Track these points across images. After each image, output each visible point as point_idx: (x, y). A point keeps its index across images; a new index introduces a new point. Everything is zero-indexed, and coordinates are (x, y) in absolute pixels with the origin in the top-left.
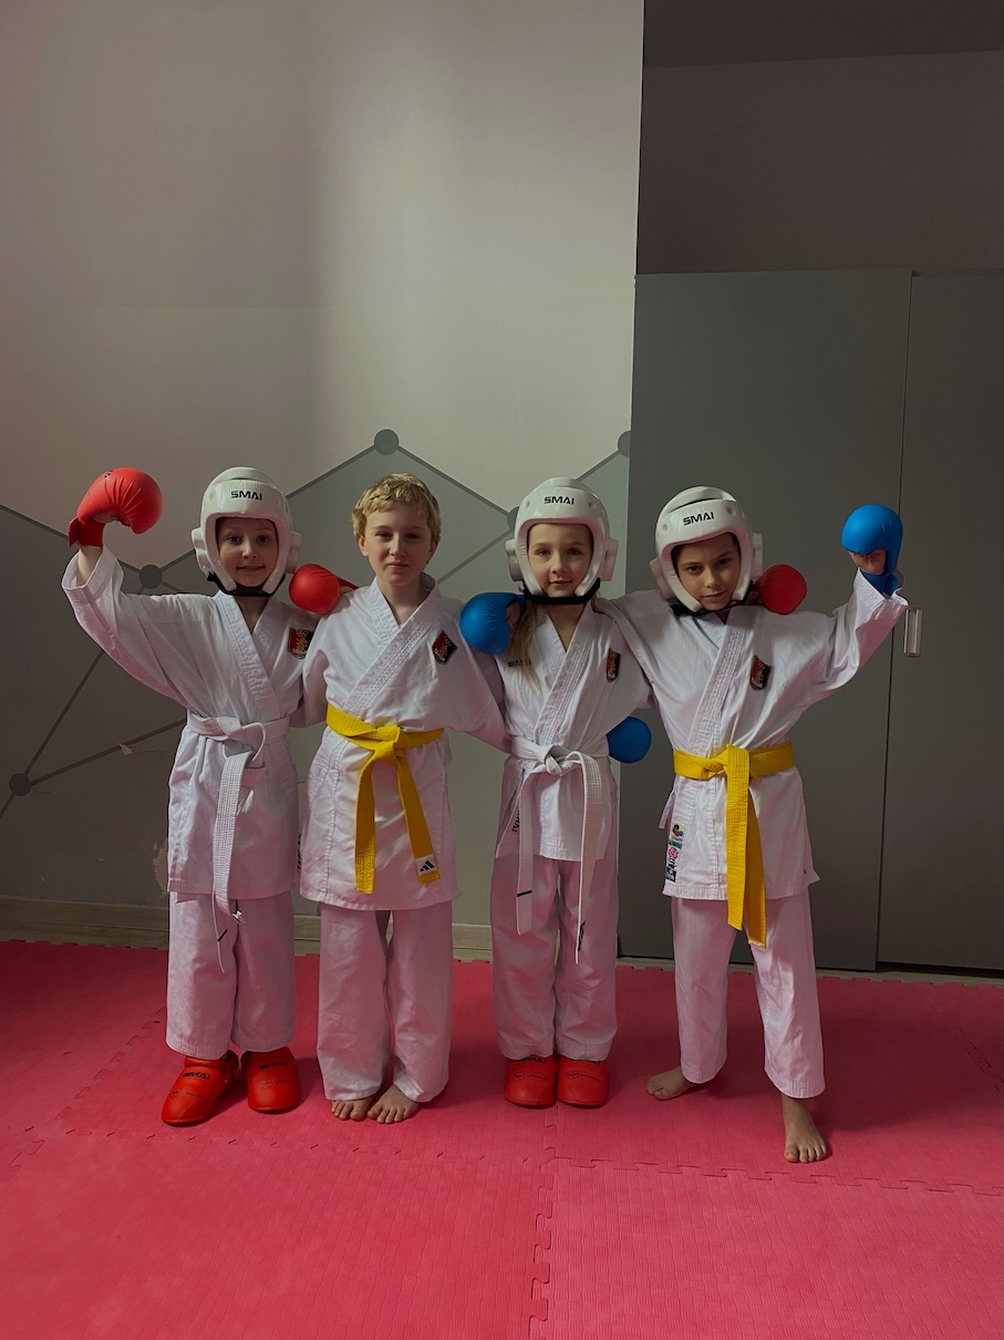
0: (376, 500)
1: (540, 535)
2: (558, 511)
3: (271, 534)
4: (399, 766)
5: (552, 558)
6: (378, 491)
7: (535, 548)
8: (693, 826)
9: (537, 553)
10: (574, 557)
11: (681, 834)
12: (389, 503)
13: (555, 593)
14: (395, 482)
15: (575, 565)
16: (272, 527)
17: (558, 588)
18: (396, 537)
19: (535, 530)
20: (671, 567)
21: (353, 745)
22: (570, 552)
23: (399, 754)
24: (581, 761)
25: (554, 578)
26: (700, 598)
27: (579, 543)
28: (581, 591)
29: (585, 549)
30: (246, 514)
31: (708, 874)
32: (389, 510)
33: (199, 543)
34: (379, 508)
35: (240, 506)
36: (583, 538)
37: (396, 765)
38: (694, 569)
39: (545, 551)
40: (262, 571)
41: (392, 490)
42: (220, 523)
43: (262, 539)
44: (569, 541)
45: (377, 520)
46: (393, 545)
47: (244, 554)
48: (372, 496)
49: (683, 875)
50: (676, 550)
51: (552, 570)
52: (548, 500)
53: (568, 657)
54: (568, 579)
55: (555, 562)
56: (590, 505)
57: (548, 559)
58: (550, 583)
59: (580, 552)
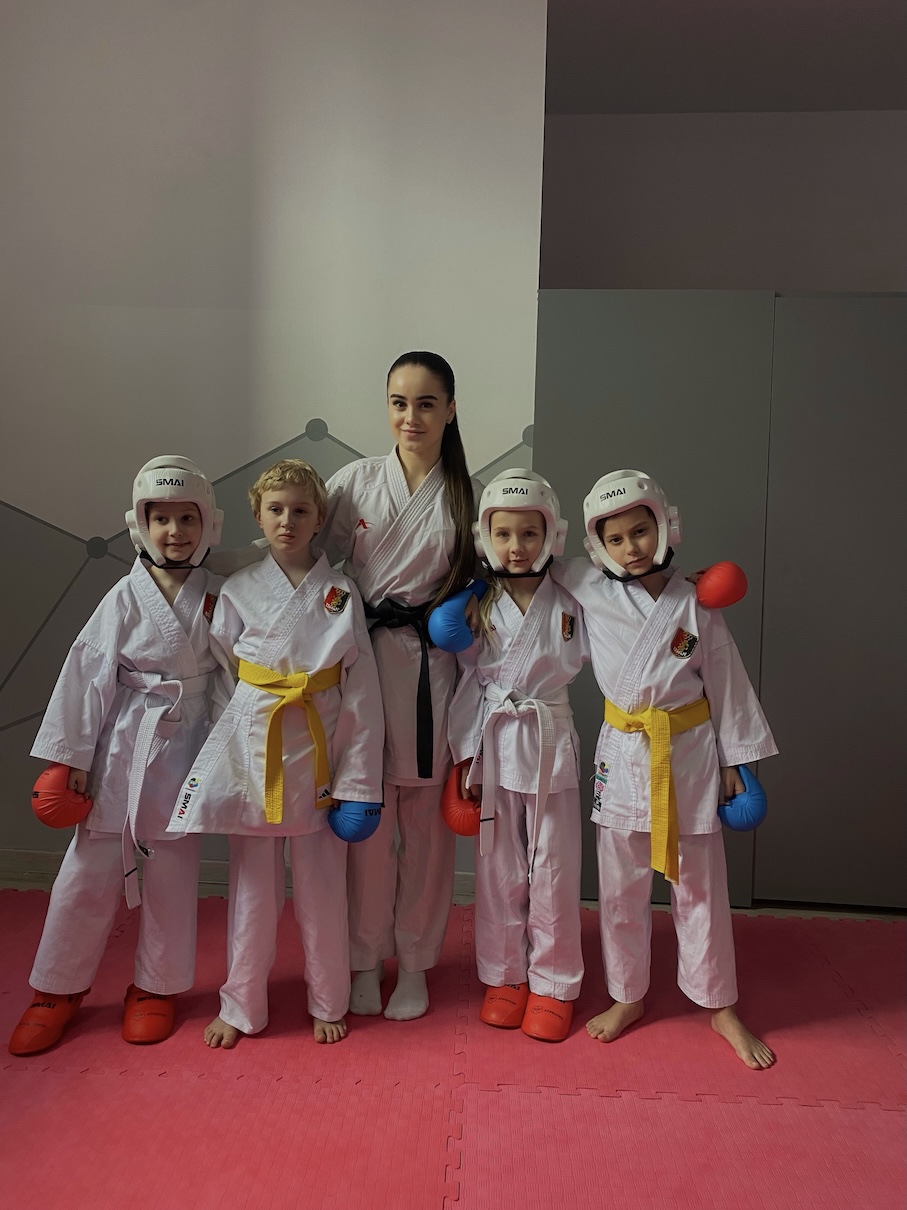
0: (270, 481)
1: (499, 521)
2: (515, 500)
3: (195, 514)
4: (307, 708)
5: (511, 540)
6: (271, 473)
7: (497, 531)
8: (618, 765)
9: (498, 535)
10: (529, 538)
11: (607, 771)
12: (280, 483)
13: (514, 569)
14: (285, 466)
15: (530, 546)
16: (196, 509)
17: (516, 566)
18: (286, 511)
19: (496, 516)
20: (598, 540)
21: (264, 692)
22: (526, 534)
23: (307, 699)
24: (535, 707)
25: (513, 557)
26: (626, 566)
27: (533, 527)
28: (537, 568)
29: (539, 531)
30: (170, 498)
31: (628, 808)
32: (281, 489)
33: (132, 524)
34: (273, 488)
35: (164, 493)
36: (537, 523)
37: (304, 709)
38: (616, 540)
39: (504, 534)
40: (187, 547)
41: (283, 473)
42: (149, 508)
43: (185, 518)
44: (525, 526)
45: (270, 497)
46: (284, 518)
47: (170, 533)
48: (266, 477)
49: (607, 807)
50: (600, 525)
51: (511, 550)
52: (506, 491)
53: (526, 619)
54: (524, 557)
55: (513, 544)
56: (542, 493)
57: (507, 540)
58: (509, 561)
59: (535, 534)
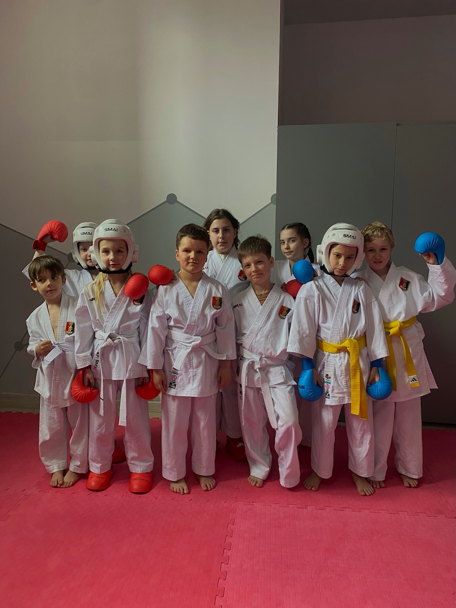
1: (103, 245)
2: (110, 234)
5: (110, 254)
7: (102, 250)
9: (103, 252)
10: (120, 254)
11: (330, 378)
15: (120, 257)
17: (113, 267)
19: (102, 243)
22: (117, 252)
25: (111, 263)
27: (121, 248)
28: (124, 267)
29: (125, 250)
36: (123, 246)
38: (338, 255)
39: (106, 251)
44: (117, 247)
49: (333, 395)
51: (110, 259)
52: (106, 230)
54: (117, 262)
55: (111, 256)
56: (125, 231)
57: (108, 255)
58: (110, 265)
59: (122, 252)
